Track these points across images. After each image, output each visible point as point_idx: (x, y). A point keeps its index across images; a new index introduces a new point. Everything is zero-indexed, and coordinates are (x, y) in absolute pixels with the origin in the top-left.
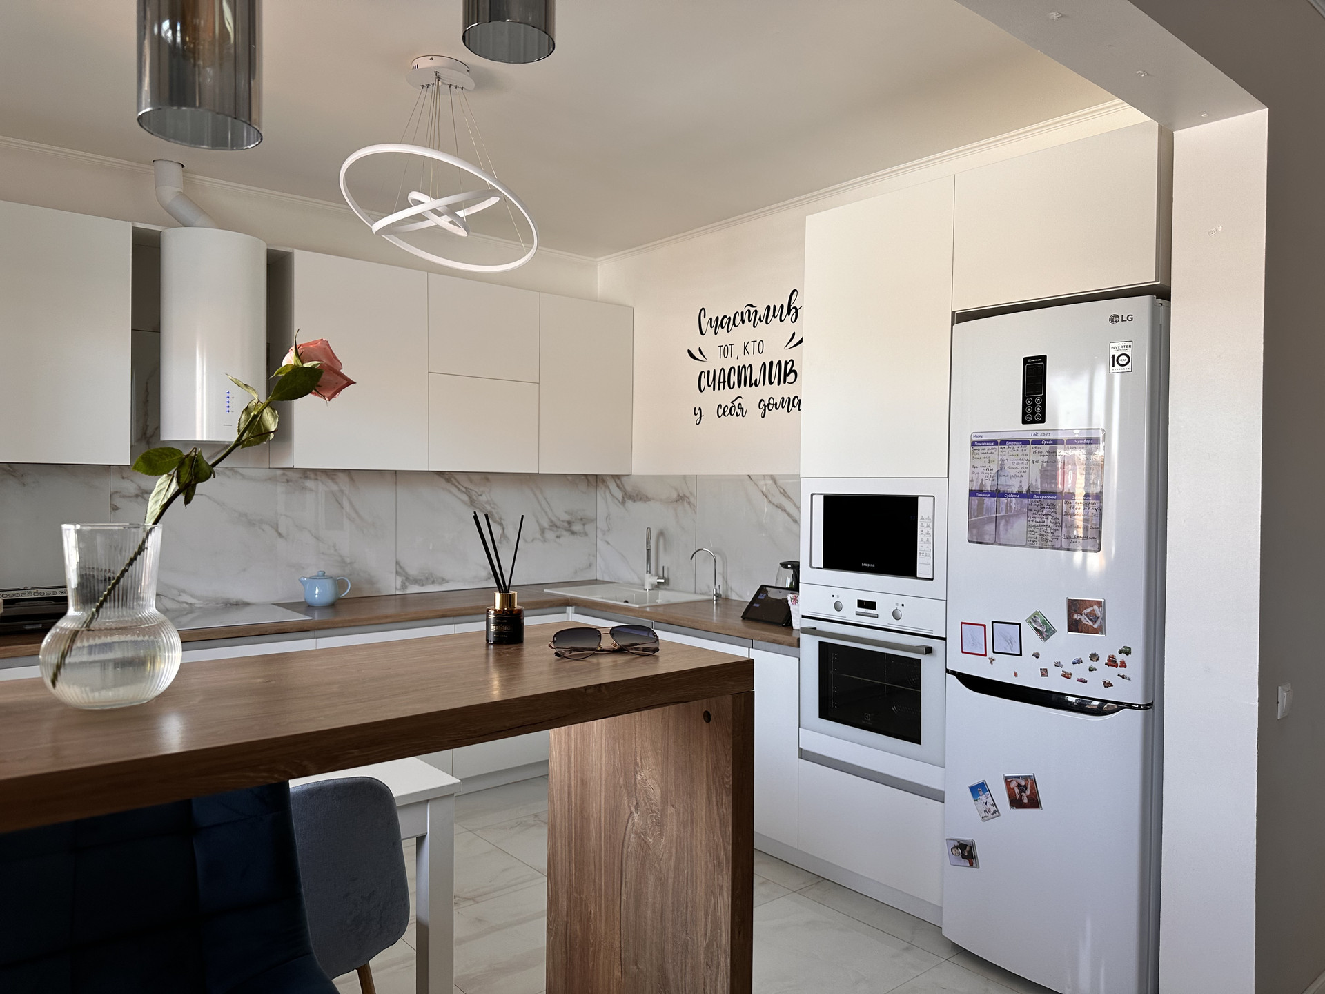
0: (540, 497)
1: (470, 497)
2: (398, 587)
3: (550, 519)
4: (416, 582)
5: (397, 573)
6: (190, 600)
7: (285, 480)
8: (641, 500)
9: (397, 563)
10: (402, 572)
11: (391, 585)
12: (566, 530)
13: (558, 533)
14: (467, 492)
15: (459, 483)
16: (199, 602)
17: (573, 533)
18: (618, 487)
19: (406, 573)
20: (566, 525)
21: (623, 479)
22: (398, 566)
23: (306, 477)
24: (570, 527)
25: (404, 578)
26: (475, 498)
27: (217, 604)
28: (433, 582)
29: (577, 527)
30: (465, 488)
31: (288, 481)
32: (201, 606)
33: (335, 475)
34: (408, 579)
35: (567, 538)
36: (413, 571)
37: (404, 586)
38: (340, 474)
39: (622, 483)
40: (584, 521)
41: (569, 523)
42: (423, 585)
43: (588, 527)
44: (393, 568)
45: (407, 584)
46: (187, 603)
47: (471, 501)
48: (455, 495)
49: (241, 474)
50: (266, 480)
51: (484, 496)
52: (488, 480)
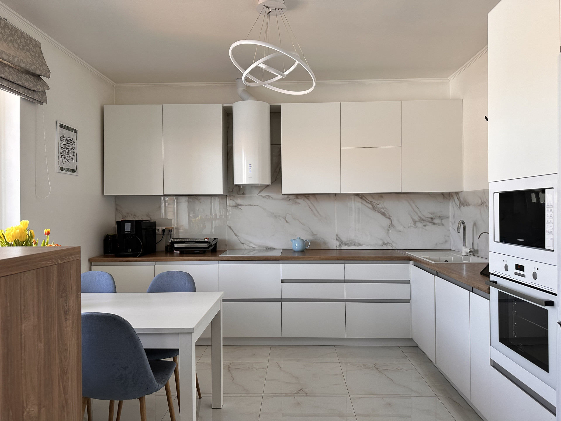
0: (413, 205)
1: (373, 206)
2: (338, 246)
3: (419, 216)
4: (346, 244)
5: (337, 240)
6: (254, 246)
7: (289, 200)
8: (466, 205)
9: (337, 235)
10: (339, 239)
11: (334, 245)
12: (429, 222)
13: (425, 224)
14: (371, 203)
15: (367, 199)
16: (257, 247)
17: (434, 224)
18: (458, 199)
19: (341, 240)
20: (430, 220)
21: (460, 194)
22: (337, 237)
23: (297, 198)
24: (432, 221)
25: (340, 242)
26: (375, 206)
27: (263, 248)
28: (354, 245)
29: (436, 221)
30: (370, 201)
31: (290, 200)
32: (257, 248)
33: (309, 197)
34: (342, 243)
35: (430, 227)
36: (344, 239)
37: (340, 246)
38: (311, 196)
39: (459, 196)
40: (441, 218)
41: (432, 219)
42: (349, 246)
43: (444, 221)
44: (335, 237)
45: (342, 245)
46: (252, 247)
47: (373, 208)
48: (365, 205)
49: (272, 197)
50: (281, 200)
51: (380, 205)
52: (382, 197)
